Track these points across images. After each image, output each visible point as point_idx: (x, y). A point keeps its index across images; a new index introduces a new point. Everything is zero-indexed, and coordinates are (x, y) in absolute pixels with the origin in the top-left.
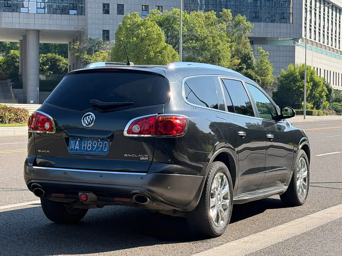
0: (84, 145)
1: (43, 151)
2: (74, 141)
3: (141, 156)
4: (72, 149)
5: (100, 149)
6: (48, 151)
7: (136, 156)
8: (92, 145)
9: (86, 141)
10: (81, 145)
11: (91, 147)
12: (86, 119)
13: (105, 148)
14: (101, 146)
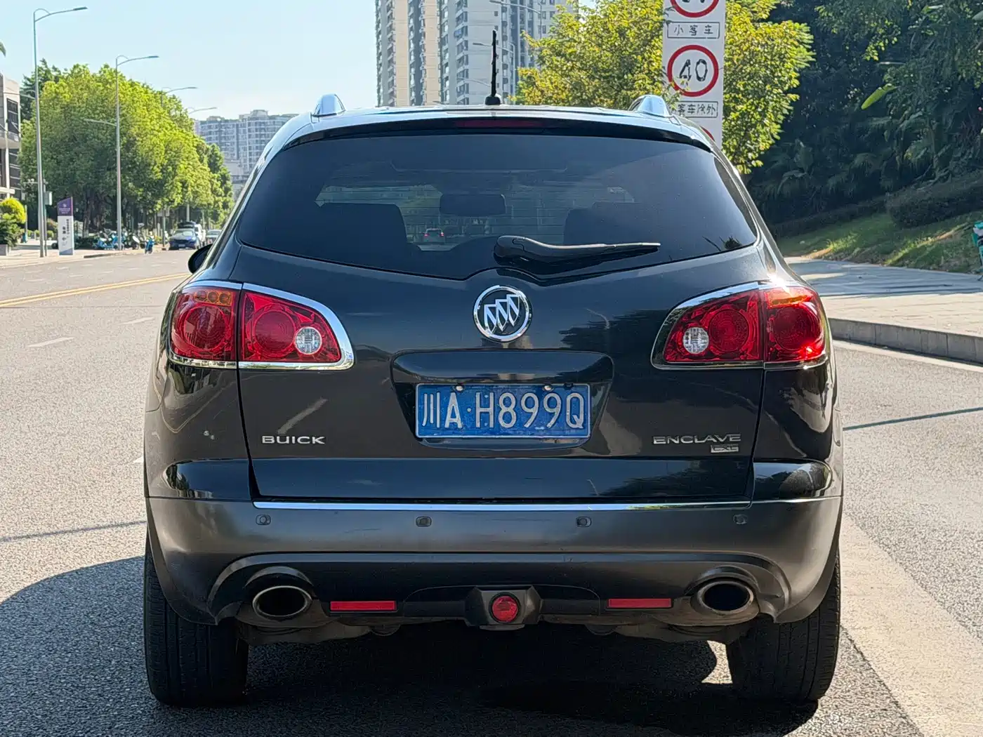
0: (483, 410)
1: (288, 442)
2: (438, 394)
3: (715, 441)
4: (430, 427)
5: (553, 421)
6: (314, 440)
7: (696, 441)
8: (518, 409)
9: (492, 394)
10: (469, 410)
11: (514, 415)
12: (493, 310)
13: (575, 417)
14: (557, 411)
